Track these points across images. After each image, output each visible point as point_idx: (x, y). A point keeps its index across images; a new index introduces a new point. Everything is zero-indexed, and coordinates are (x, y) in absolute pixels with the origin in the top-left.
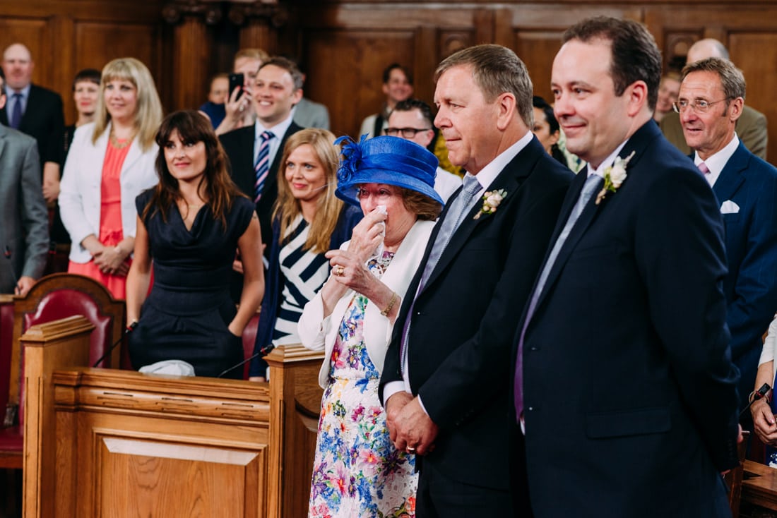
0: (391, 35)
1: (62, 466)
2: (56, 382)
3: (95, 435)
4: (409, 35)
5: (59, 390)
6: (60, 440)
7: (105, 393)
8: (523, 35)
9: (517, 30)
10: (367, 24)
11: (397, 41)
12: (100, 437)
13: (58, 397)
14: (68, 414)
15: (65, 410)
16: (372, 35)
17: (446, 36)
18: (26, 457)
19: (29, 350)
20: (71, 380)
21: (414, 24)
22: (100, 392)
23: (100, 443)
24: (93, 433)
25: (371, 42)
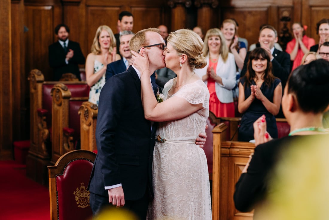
0: (258, 9)
1: (224, 176)
2: (222, 146)
3: (236, 165)
4: (265, 9)
5: (223, 149)
6: (223, 168)
7: (240, 150)
8: (313, 9)
9: (311, 7)
10: (248, 5)
11: (261, 12)
12: (237, 166)
13: (223, 152)
14: (226, 158)
15: (225, 157)
16: (250, 10)
17: (282, 10)
18: (214, 173)
19: (215, 135)
20: (228, 145)
21: (268, 5)
22: (238, 150)
23: (238, 168)
24: (235, 164)
25: (250, 12)
